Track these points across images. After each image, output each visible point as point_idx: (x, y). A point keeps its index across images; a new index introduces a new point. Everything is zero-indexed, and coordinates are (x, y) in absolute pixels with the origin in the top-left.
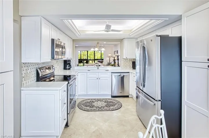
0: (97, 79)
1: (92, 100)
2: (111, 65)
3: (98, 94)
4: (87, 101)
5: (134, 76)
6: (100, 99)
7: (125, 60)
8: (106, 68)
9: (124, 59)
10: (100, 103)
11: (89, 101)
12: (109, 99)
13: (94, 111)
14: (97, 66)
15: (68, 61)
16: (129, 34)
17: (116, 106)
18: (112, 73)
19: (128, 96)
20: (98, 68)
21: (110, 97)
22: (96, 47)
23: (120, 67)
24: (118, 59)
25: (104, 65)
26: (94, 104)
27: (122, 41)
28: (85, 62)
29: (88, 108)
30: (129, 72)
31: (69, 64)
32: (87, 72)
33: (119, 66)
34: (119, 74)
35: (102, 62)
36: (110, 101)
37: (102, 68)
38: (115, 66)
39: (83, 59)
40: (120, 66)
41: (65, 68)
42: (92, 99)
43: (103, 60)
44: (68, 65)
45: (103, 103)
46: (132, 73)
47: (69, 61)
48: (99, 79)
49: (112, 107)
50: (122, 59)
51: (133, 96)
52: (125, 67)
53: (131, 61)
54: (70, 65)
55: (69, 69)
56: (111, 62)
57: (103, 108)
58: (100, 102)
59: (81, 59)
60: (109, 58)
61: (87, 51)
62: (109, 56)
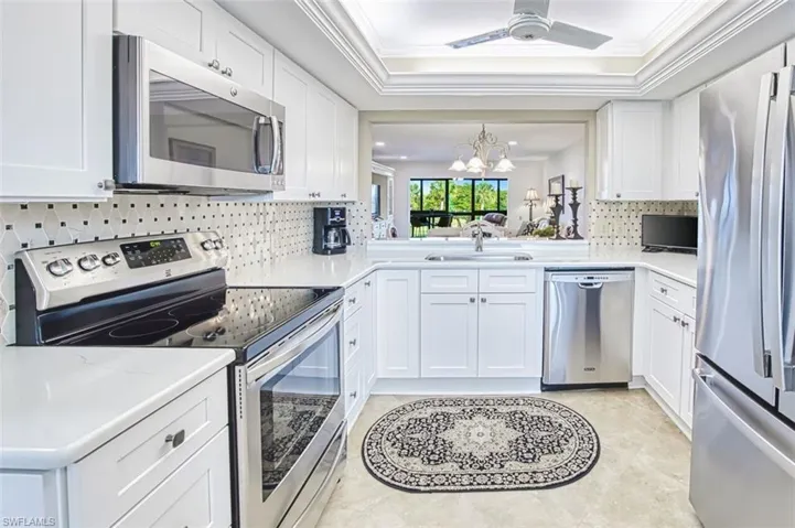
0: (472, 300)
1: (444, 409)
2: (536, 233)
3: (475, 376)
4: (416, 414)
5: (663, 291)
6: (486, 401)
7: (606, 208)
8: (519, 245)
9: (602, 206)
10: (481, 429)
11: (430, 411)
12: (529, 401)
13: (449, 486)
14: (474, 236)
15: (333, 210)
16: (635, 77)
17: (567, 454)
18: (547, 270)
19: (622, 386)
20: (479, 248)
21: (536, 391)
22: (476, 155)
23: (585, 242)
24: (575, 206)
25: (509, 234)
26: (449, 435)
27: (596, 116)
28: (437, 220)
29: (416, 465)
30: (632, 269)
31: (341, 226)
32: (420, 269)
33: (577, 237)
34: (582, 278)
35: (500, 222)
36: (535, 412)
37: (501, 245)
38: (559, 238)
39: (428, 212)
40: (582, 238)
41: (319, 248)
42: (442, 403)
43: (505, 213)
44: (332, 234)
45: (497, 429)
46: (646, 270)
47: (337, 213)
48: (483, 300)
49: (545, 462)
50: (594, 203)
51: (646, 384)
52: (609, 241)
53: (633, 214)
54: (345, 233)
55: (341, 250)
56: (535, 220)
57: (496, 469)
58: (484, 419)
59: (422, 212)
60: (528, 208)
61: (447, 180)
62: (528, 197)
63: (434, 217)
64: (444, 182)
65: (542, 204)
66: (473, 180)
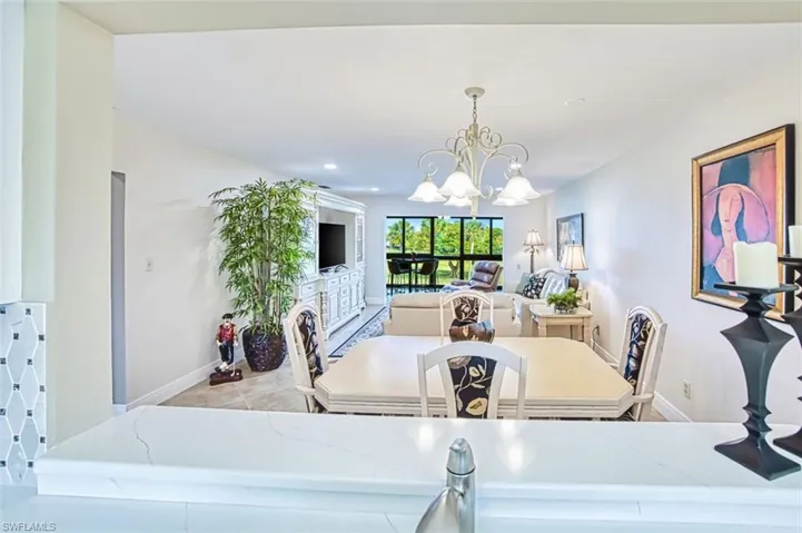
22: (459, 168)
28: (420, 266)
35: (495, 273)
39: (410, 256)
43: (499, 258)
56: (539, 272)
59: (404, 255)
60: (529, 254)
61: (432, 219)
62: (529, 241)
63: (416, 263)
64: (428, 222)
65: (545, 250)
66: (462, 219)
